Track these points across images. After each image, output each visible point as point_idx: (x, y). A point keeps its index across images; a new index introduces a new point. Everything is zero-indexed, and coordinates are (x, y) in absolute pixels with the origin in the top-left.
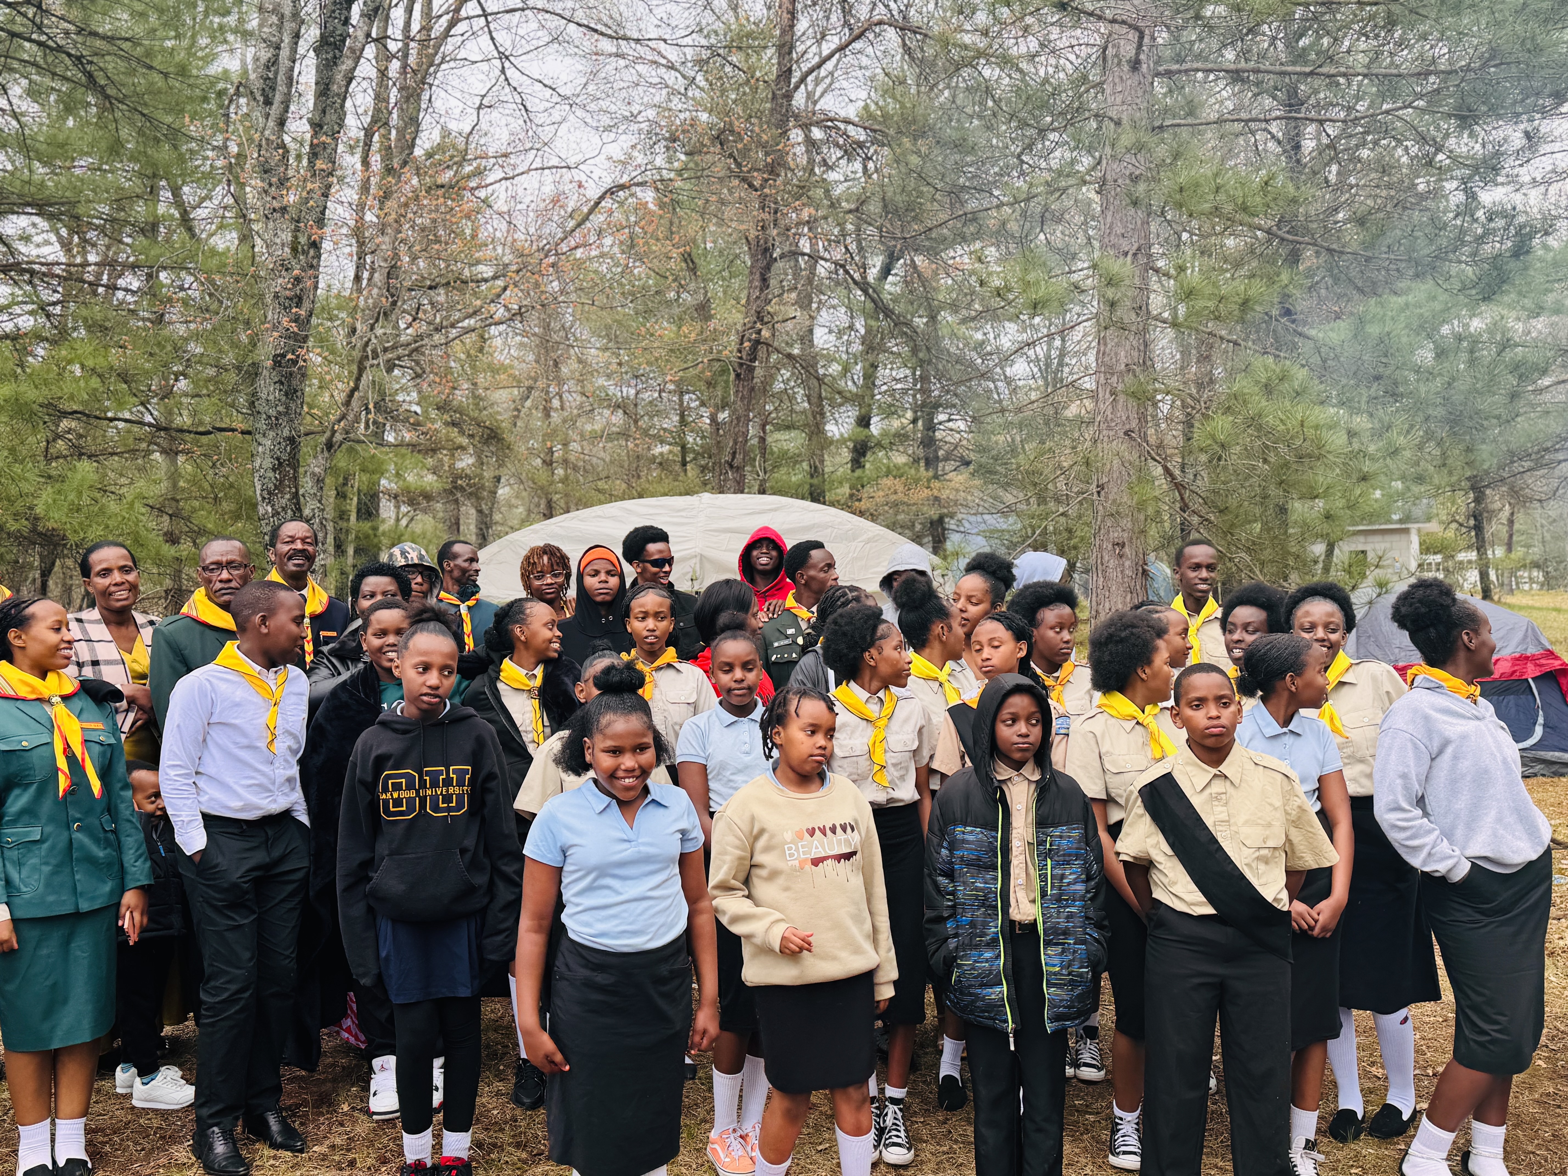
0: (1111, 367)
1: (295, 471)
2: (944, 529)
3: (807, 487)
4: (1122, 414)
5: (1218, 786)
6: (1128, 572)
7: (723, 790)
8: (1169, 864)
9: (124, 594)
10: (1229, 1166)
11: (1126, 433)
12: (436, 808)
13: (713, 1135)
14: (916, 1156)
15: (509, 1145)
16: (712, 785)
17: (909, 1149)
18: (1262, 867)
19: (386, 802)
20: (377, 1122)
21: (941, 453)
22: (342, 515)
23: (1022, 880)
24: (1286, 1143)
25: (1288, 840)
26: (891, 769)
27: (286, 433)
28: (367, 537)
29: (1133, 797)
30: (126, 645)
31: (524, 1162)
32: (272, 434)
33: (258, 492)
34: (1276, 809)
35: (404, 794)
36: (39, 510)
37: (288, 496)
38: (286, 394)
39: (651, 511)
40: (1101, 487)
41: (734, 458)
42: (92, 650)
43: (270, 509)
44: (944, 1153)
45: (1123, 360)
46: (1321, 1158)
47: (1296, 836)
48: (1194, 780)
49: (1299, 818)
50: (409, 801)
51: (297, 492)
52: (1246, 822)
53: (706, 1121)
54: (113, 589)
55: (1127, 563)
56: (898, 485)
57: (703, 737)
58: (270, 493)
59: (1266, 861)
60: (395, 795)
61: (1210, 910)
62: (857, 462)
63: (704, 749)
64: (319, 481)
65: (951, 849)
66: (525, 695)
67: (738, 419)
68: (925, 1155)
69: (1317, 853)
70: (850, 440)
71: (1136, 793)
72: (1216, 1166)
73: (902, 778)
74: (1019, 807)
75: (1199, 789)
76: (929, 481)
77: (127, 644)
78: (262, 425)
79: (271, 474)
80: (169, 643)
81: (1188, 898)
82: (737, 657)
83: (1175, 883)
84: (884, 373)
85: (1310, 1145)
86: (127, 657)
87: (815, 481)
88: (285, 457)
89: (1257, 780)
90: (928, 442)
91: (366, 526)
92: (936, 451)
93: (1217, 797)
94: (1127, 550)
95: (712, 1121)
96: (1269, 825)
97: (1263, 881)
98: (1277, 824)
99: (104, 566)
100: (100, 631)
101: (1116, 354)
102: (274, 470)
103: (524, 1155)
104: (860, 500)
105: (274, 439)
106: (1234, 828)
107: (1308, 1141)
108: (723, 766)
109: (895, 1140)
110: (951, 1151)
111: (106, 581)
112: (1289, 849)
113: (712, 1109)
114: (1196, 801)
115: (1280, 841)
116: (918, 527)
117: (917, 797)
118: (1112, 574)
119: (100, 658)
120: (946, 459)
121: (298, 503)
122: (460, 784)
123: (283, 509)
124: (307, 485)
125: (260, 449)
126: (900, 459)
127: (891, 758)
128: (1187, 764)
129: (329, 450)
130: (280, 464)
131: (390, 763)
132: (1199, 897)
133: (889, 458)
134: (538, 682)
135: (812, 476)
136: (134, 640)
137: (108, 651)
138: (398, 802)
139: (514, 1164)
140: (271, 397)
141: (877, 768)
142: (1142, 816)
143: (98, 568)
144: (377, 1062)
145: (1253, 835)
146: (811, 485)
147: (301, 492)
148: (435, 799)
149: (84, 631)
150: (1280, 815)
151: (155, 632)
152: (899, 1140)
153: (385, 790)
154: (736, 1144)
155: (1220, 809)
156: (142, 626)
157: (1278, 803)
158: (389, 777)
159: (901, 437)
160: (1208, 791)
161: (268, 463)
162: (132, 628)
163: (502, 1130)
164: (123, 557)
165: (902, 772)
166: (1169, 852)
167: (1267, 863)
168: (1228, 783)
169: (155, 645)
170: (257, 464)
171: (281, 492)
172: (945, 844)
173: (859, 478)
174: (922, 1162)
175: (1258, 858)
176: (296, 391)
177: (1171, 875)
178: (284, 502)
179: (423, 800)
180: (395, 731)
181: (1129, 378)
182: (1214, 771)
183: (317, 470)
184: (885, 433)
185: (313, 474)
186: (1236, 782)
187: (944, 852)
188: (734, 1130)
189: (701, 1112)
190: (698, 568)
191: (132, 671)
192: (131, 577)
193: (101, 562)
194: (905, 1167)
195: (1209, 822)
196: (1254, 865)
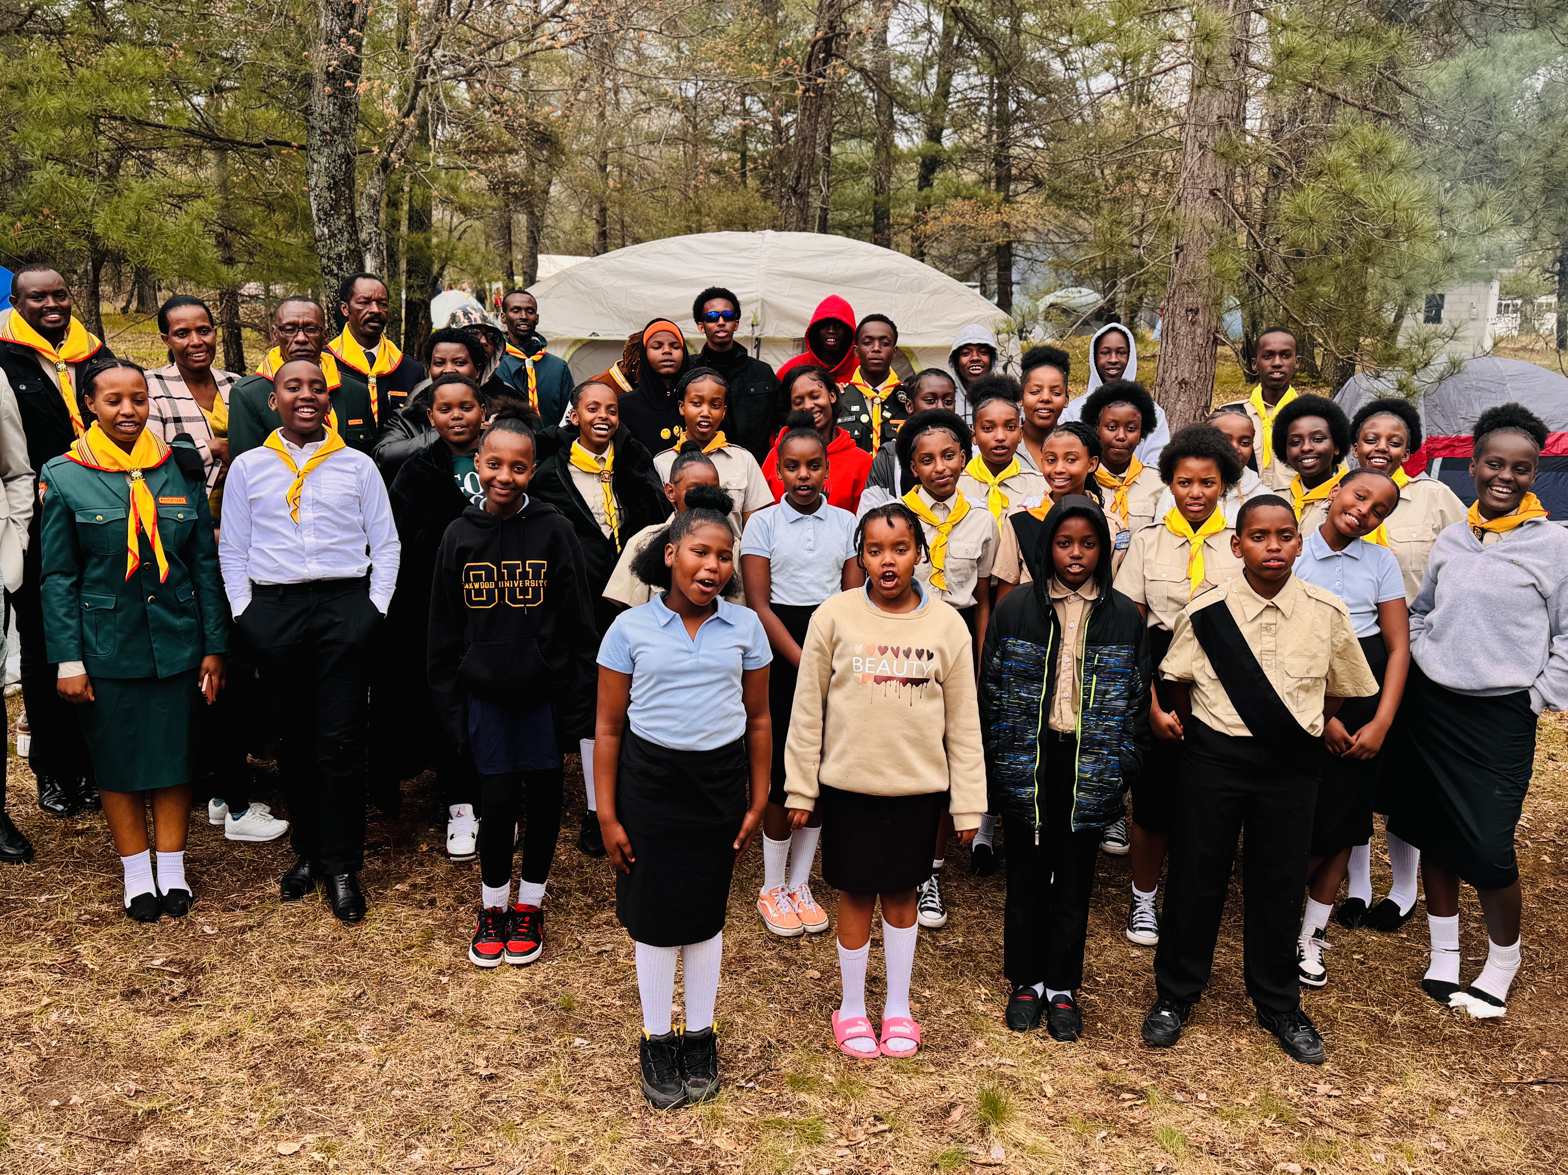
0: (1202, 119)
1: (351, 191)
2: (1012, 255)
3: (871, 204)
4: (1209, 170)
5: (1269, 617)
6: (1199, 340)
7: (786, 584)
8: (1212, 687)
9: (202, 356)
10: (1240, 946)
11: (1212, 192)
12: (513, 599)
13: (763, 891)
14: (948, 918)
15: (577, 890)
16: (774, 578)
17: (942, 914)
18: (1302, 695)
19: (469, 591)
20: (455, 863)
21: (1014, 171)
22: (394, 224)
23: (1068, 692)
24: (1297, 929)
25: (1331, 669)
26: (949, 574)
27: (341, 149)
28: (420, 248)
29: (1184, 621)
30: (205, 403)
31: (590, 907)
32: (326, 151)
33: (314, 212)
34: (1323, 641)
35: (485, 586)
36: (99, 229)
37: (344, 218)
38: (340, 109)
39: (713, 250)
40: (1180, 248)
41: (798, 182)
42: (174, 407)
43: (326, 231)
44: (975, 917)
45: (1216, 112)
46: (1328, 945)
47: (1339, 667)
48: (1246, 610)
49: (1345, 650)
50: (490, 592)
51: (353, 214)
52: (1293, 653)
53: (756, 877)
54: (191, 350)
55: (1199, 331)
56: (967, 206)
57: (769, 531)
58: (325, 214)
59: (1306, 689)
60: (477, 586)
61: (1246, 733)
62: (925, 181)
63: (769, 544)
64: (375, 203)
65: (1003, 659)
66: (595, 479)
67: (804, 140)
68: (958, 919)
69: (1358, 682)
70: (919, 154)
71: (1187, 618)
72: (1227, 945)
73: (961, 584)
74: (1072, 625)
75: (1250, 618)
76: (999, 205)
77: (207, 402)
78: (316, 141)
79: (326, 194)
80: (245, 403)
81: (1227, 720)
82: (803, 456)
83: (1215, 705)
84: (958, 81)
85: (1319, 934)
86: (207, 414)
87: (880, 198)
88: (340, 176)
89: (1309, 613)
90: (1001, 161)
91: (419, 237)
92: (1009, 170)
93: (1267, 627)
94: (1200, 317)
95: (762, 876)
96: (1314, 657)
97: (1301, 708)
98: (1322, 655)
99: (182, 326)
100: (180, 389)
101: (1209, 105)
102: (329, 189)
103: (590, 901)
104: (926, 223)
105: (329, 156)
106: (1279, 658)
107: (1317, 930)
108: (786, 563)
109: (930, 905)
110: (981, 916)
111: (184, 342)
112: (1331, 677)
113: (763, 865)
114: (1246, 630)
115: (1323, 671)
116: (984, 253)
117: (974, 602)
118: (1183, 341)
119: (182, 415)
120: (1020, 179)
121: (354, 225)
122: (536, 577)
123: (340, 231)
124: (363, 208)
125: (315, 166)
126: (969, 177)
127: (951, 564)
128: (1242, 593)
129: (385, 171)
130: (336, 183)
131: (471, 556)
132: (1238, 720)
133: (959, 176)
134: (608, 466)
135: (877, 194)
136: (213, 398)
137: (189, 408)
138: (479, 592)
139: (581, 909)
140: (325, 112)
141: (935, 571)
142: (1190, 640)
143: (177, 327)
144: (454, 809)
145: (1297, 666)
146: (876, 203)
147: (358, 214)
148: (512, 590)
149: (165, 388)
150: (1326, 647)
151: (233, 392)
152: (933, 905)
153: (468, 581)
154: (784, 901)
155: (1268, 639)
156: (221, 383)
157: (1326, 636)
158: (471, 568)
159: (972, 153)
160: (1259, 621)
161: (323, 181)
162: (212, 386)
163: (569, 876)
164: (201, 317)
165: (960, 579)
166: (1213, 675)
167: (1307, 691)
168: (1279, 615)
169: (232, 403)
170: (312, 182)
171: (337, 213)
172: (997, 654)
173: (927, 197)
174: (954, 925)
175: (1299, 687)
176: (350, 105)
177: (1212, 697)
178: (340, 223)
179: (502, 591)
180: (477, 525)
181: (1220, 134)
182: (1267, 602)
183: (373, 192)
184: (956, 149)
185: (369, 196)
186: (1288, 613)
187: (996, 660)
188: (783, 889)
189: (751, 867)
190: (759, 314)
191: (214, 429)
192: (208, 339)
193: (179, 321)
194: (938, 929)
195: (1256, 650)
196: (1295, 694)
